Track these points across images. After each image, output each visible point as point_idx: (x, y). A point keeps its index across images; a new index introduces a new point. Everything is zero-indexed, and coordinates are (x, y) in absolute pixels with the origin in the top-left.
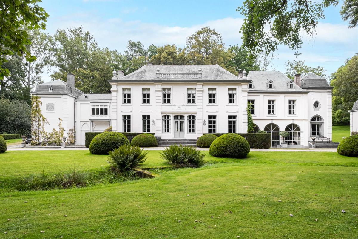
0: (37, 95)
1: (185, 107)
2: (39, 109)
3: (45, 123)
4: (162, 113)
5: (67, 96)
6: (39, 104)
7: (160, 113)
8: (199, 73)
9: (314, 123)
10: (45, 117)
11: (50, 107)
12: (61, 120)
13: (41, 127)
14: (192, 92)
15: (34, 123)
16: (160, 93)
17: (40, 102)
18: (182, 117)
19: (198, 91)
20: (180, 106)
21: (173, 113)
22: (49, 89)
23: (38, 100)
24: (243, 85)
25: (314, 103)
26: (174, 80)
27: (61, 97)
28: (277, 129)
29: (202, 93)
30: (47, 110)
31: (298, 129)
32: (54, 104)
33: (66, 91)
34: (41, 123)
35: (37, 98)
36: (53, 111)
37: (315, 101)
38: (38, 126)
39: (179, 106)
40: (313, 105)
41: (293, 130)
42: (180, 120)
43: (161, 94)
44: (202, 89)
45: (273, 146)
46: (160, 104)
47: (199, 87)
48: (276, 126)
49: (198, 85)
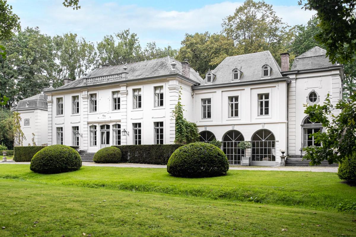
0: (17, 111)
1: (110, 115)
2: (19, 124)
3: (23, 139)
4: (88, 123)
5: (38, 110)
6: (19, 119)
7: (87, 124)
8: (125, 71)
9: (309, 126)
10: (23, 133)
11: (27, 122)
12: (34, 135)
13: (20, 142)
14: (117, 96)
15: (15, 139)
16: (86, 100)
17: (20, 117)
18: (108, 127)
19: (123, 94)
20: (105, 114)
21: (99, 123)
22: (26, 105)
23: (19, 116)
24: (170, 81)
25: (307, 95)
26: (99, 83)
27: (33, 112)
28: (242, 138)
29: (126, 96)
30: (24, 125)
31: (272, 137)
32: (29, 119)
33: (38, 106)
34: (21, 138)
35: (17, 114)
36: (29, 126)
37: (310, 91)
38: (18, 141)
39: (103, 114)
40: (306, 99)
41: (265, 138)
42: (106, 130)
43: (88, 101)
44: (126, 91)
45: (235, 163)
46: (86, 113)
47: (123, 89)
48: (240, 133)
49: (122, 87)
